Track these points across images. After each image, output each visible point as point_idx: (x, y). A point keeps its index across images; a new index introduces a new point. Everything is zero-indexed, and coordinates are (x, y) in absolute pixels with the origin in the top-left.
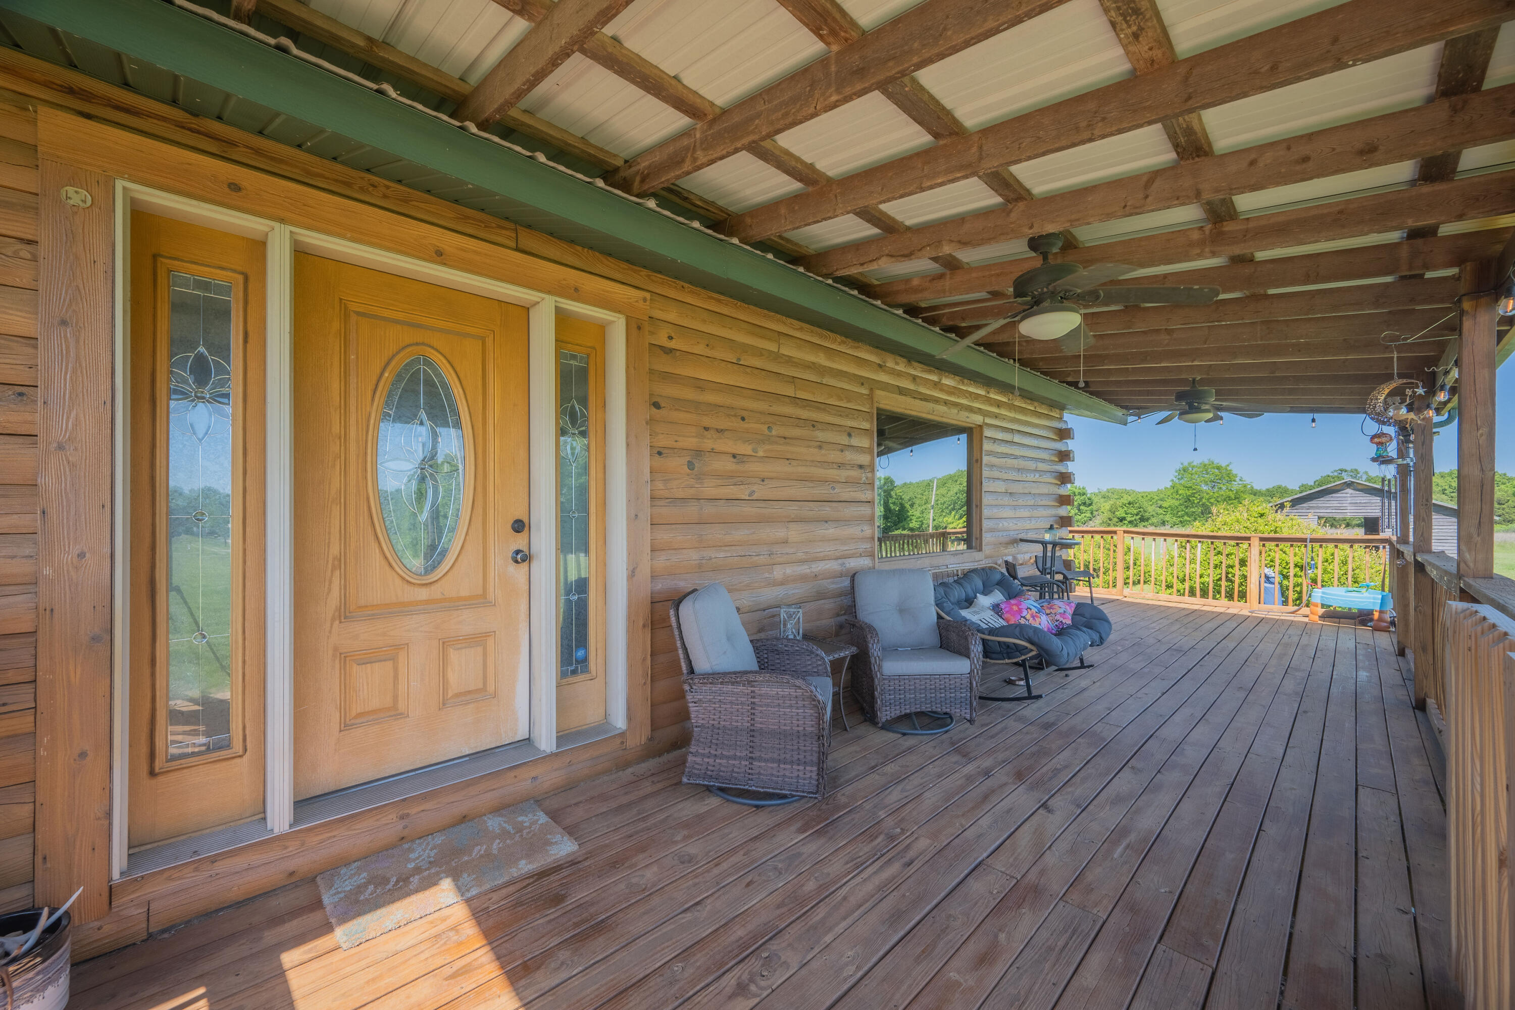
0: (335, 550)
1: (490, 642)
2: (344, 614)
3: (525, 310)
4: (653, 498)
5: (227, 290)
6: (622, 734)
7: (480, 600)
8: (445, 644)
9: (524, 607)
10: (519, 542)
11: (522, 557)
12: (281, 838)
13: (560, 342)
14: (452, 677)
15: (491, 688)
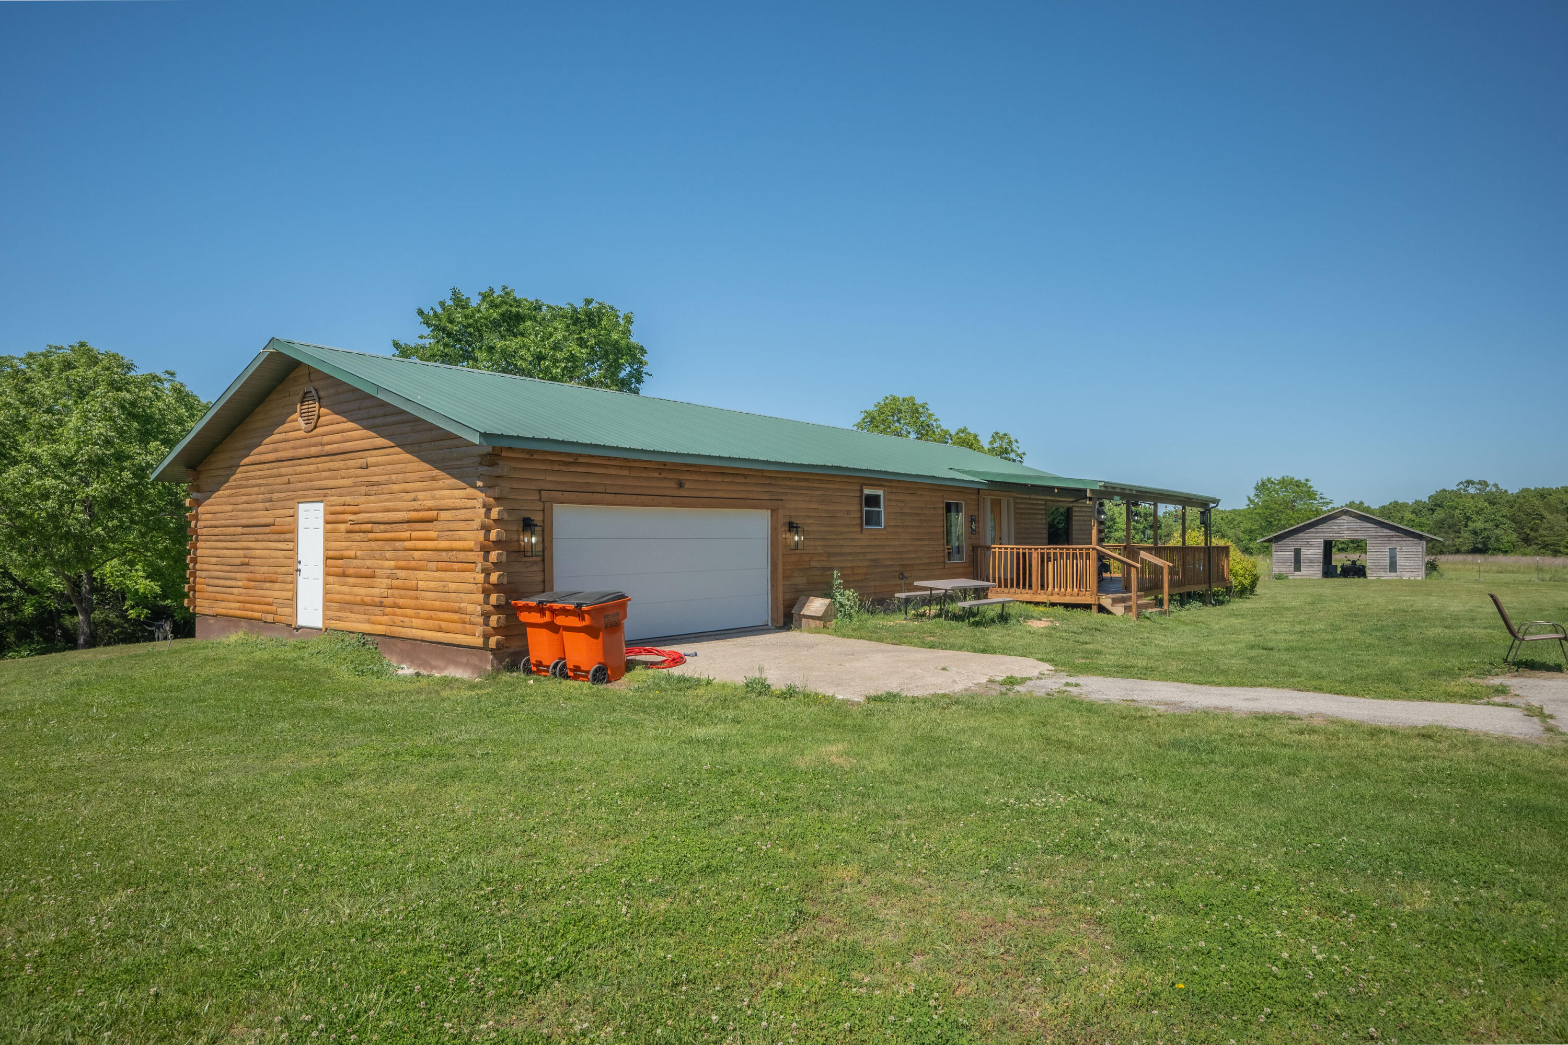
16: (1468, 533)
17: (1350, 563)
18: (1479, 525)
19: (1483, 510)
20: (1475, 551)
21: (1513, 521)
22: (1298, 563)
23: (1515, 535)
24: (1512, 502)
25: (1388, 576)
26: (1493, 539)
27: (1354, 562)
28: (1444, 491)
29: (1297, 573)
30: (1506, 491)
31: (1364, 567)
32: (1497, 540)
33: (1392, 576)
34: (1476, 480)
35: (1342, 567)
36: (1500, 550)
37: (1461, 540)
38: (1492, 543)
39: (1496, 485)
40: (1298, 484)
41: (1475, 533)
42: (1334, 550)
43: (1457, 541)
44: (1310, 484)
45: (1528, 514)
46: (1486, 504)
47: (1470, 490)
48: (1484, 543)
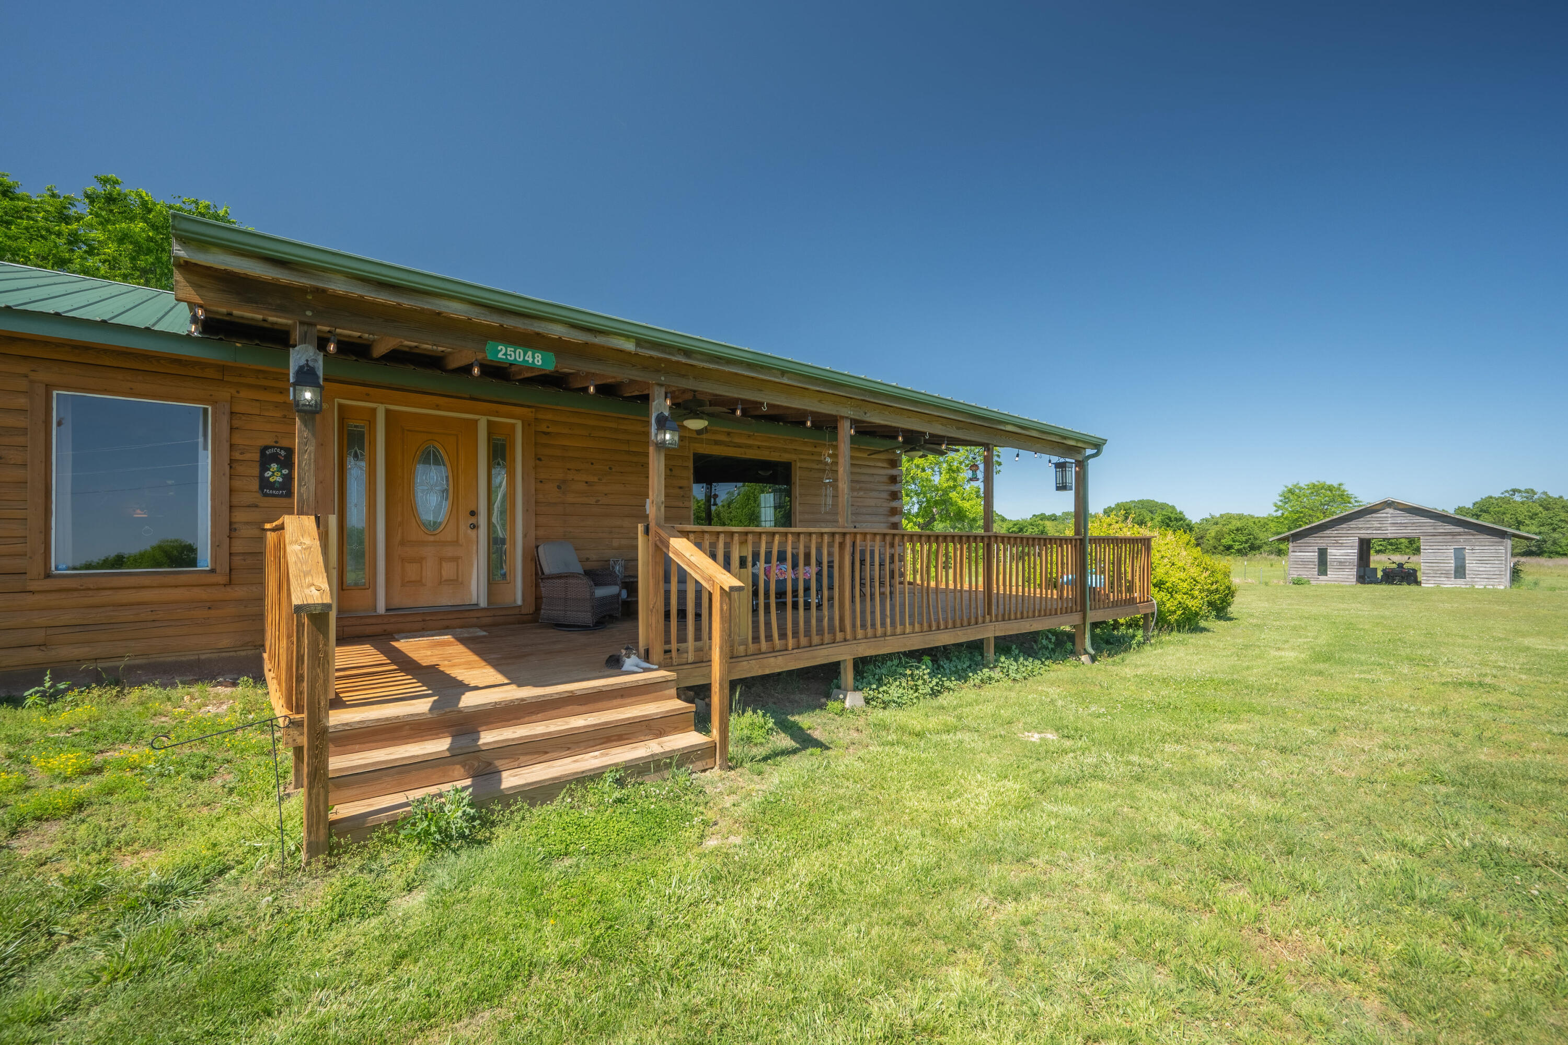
0: (399, 519)
1: (460, 561)
2: (403, 543)
3: (476, 421)
4: (536, 502)
5: (362, 427)
6: (520, 607)
7: (456, 543)
8: (441, 559)
9: (475, 548)
10: (473, 520)
11: (474, 527)
12: (381, 616)
13: (490, 434)
14: (444, 573)
15: (460, 580)
17: (1394, 566)
18: (1533, 529)
19: (1537, 514)
20: (1528, 553)
22: (1323, 564)
25: (1451, 584)
26: (1549, 543)
27: (1400, 565)
28: (1491, 497)
29: (1322, 578)
31: (1415, 571)
32: (1555, 543)
33: (1460, 583)
34: (1523, 489)
35: (1383, 570)
36: (1558, 553)
38: (1548, 546)
39: (1545, 493)
40: (1330, 489)
42: (1372, 552)
44: (1343, 487)
46: (1541, 509)
47: (1517, 498)
48: (1539, 547)
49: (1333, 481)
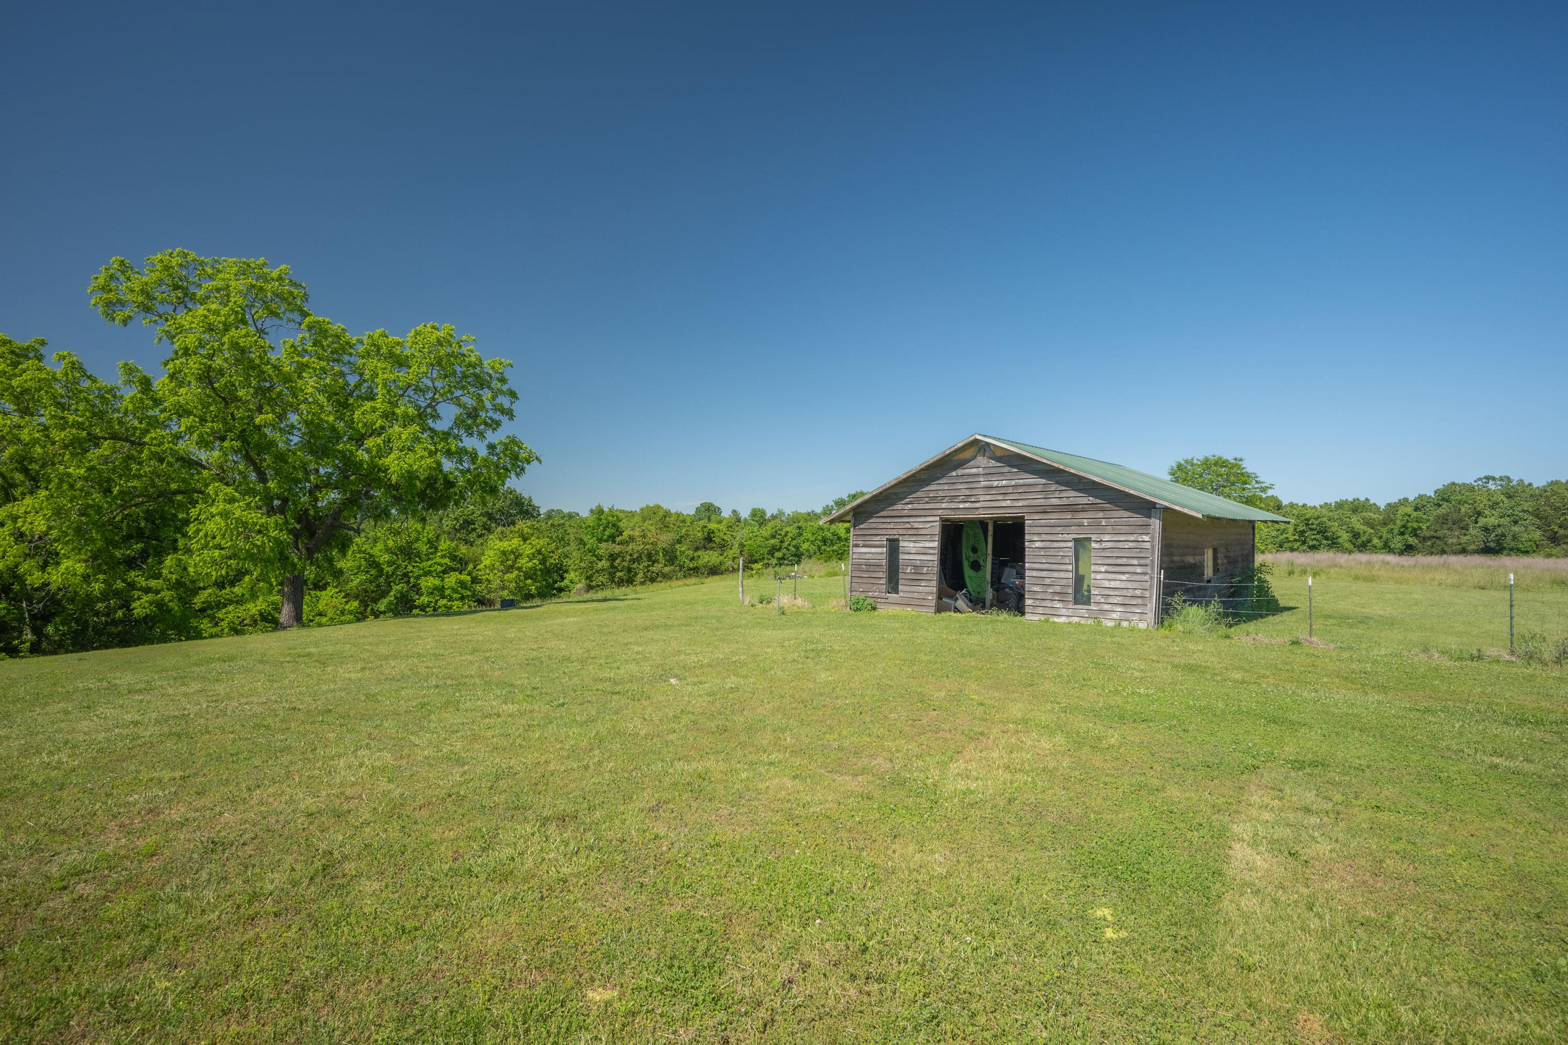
16: (1478, 530)
18: (1492, 521)
19: (1497, 503)
20: (1487, 550)
21: (1537, 516)
23: (1539, 533)
24: (1537, 495)
26: (1509, 538)
28: (1454, 484)
30: (1530, 484)
32: (1514, 538)
34: (1498, 477)
36: (1519, 550)
37: (1468, 537)
38: (1508, 542)
39: (1520, 480)
41: (1486, 529)
43: (1464, 539)
45: (1557, 509)
46: (1503, 497)
47: (1492, 486)
48: (1498, 542)
49: (1229, 456)
